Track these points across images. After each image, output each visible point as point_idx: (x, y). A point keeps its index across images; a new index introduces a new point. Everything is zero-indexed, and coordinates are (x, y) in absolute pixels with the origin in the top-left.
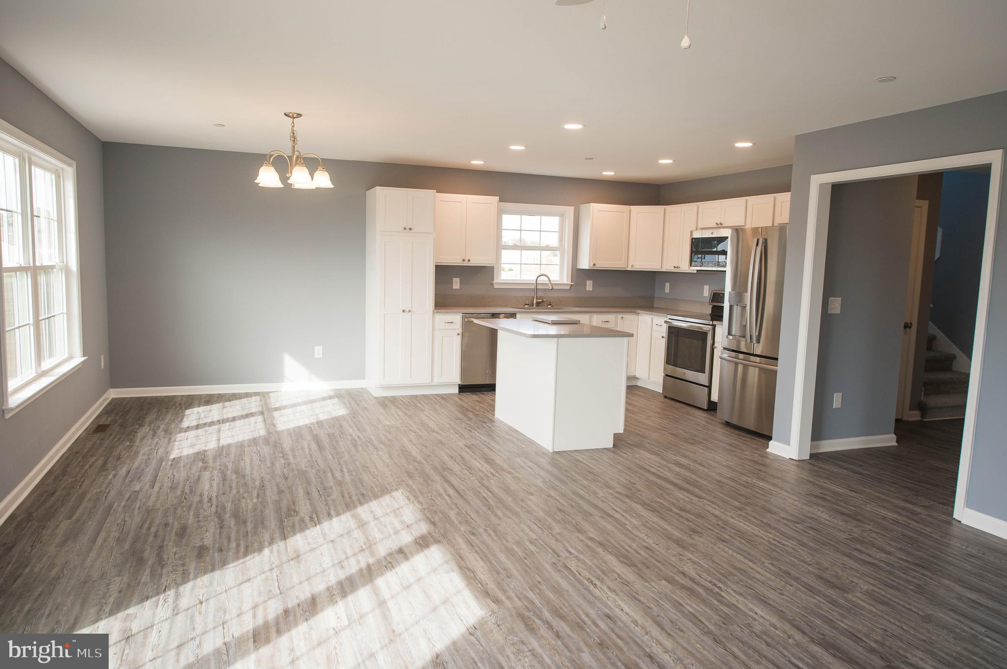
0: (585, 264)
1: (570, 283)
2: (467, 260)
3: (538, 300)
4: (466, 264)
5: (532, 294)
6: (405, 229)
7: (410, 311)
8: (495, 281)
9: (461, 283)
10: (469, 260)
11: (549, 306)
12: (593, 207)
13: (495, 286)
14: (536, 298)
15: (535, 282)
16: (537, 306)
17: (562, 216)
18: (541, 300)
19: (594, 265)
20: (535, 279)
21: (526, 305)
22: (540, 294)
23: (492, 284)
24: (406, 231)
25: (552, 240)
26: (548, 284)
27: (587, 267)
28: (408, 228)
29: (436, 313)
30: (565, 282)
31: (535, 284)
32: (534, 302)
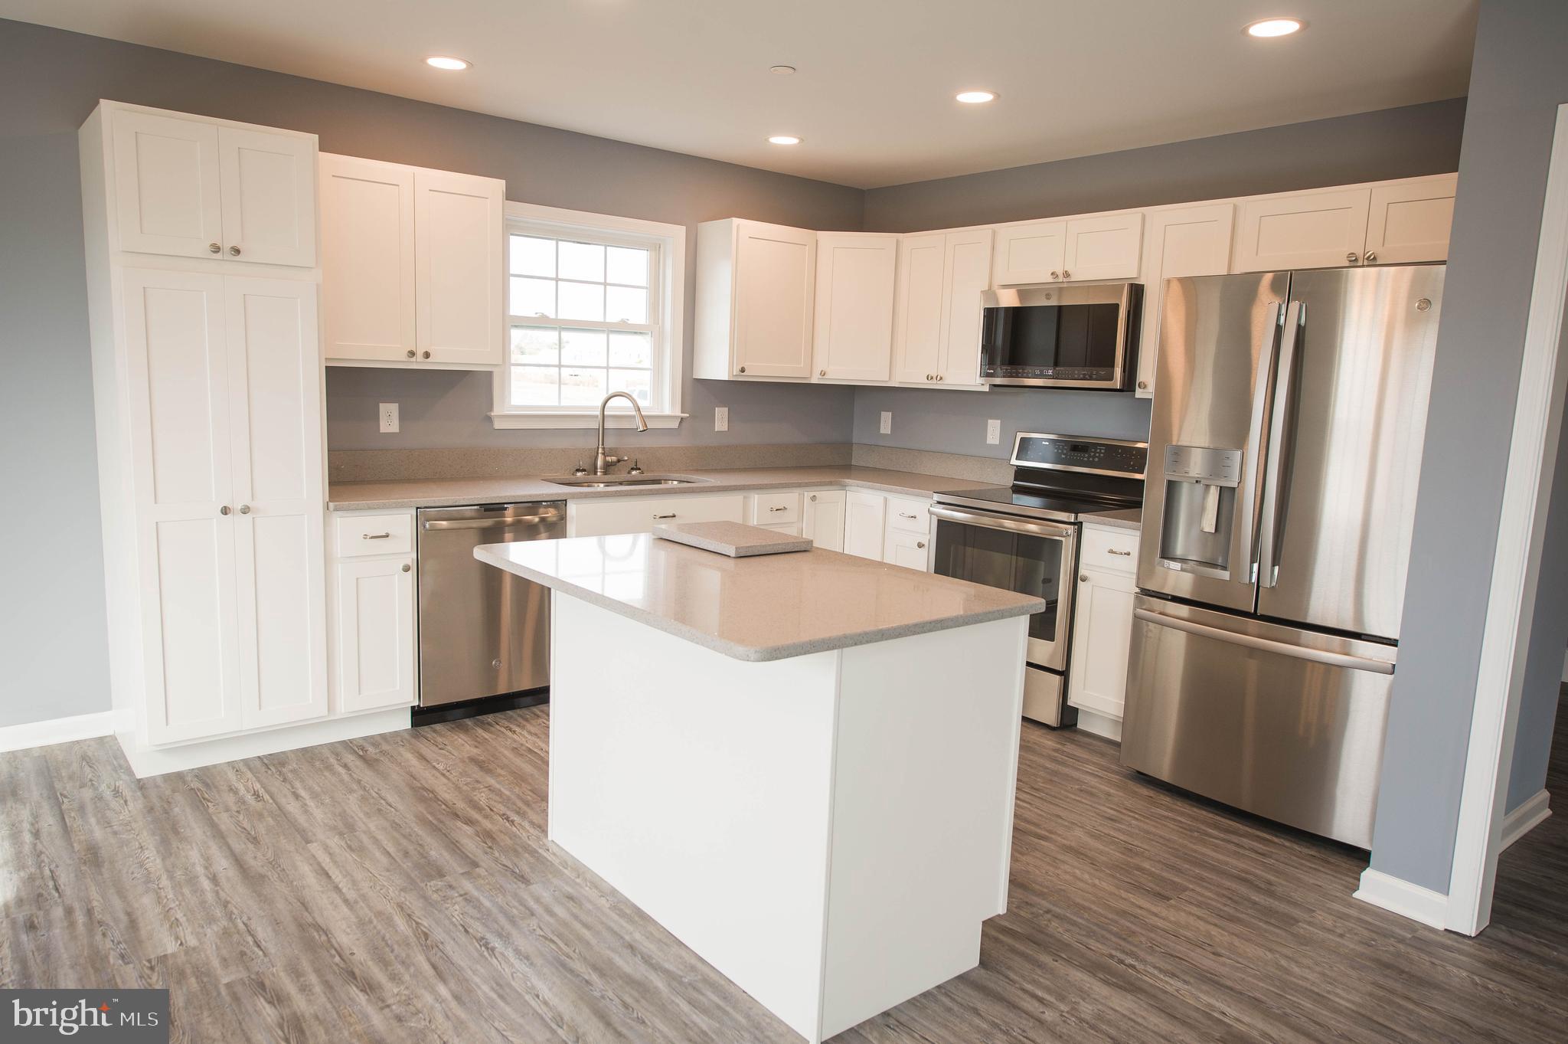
0: (717, 366)
1: (678, 413)
2: (420, 353)
3: (609, 459)
4: (418, 364)
5: (592, 443)
6: (216, 249)
7: (245, 510)
8: (497, 411)
9: (403, 417)
10: (427, 355)
11: (634, 473)
12: (738, 226)
13: (498, 425)
14: (603, 454)
15: (598, 413)
16: (605, 473)
17: (656, 248)
18: (614, 459)
19: (743, 370)
20: (600, 404)
21: (578, 470)
22: (610, 443)
23: (489, 419)
24: (218, 256)
25: (634, 307)
26: (634, 417)
27: (725, 377)
28: (227, 246)
29: (336, 510)
30: (667, 411)
31: (600, 417)
32: (600, 463)
